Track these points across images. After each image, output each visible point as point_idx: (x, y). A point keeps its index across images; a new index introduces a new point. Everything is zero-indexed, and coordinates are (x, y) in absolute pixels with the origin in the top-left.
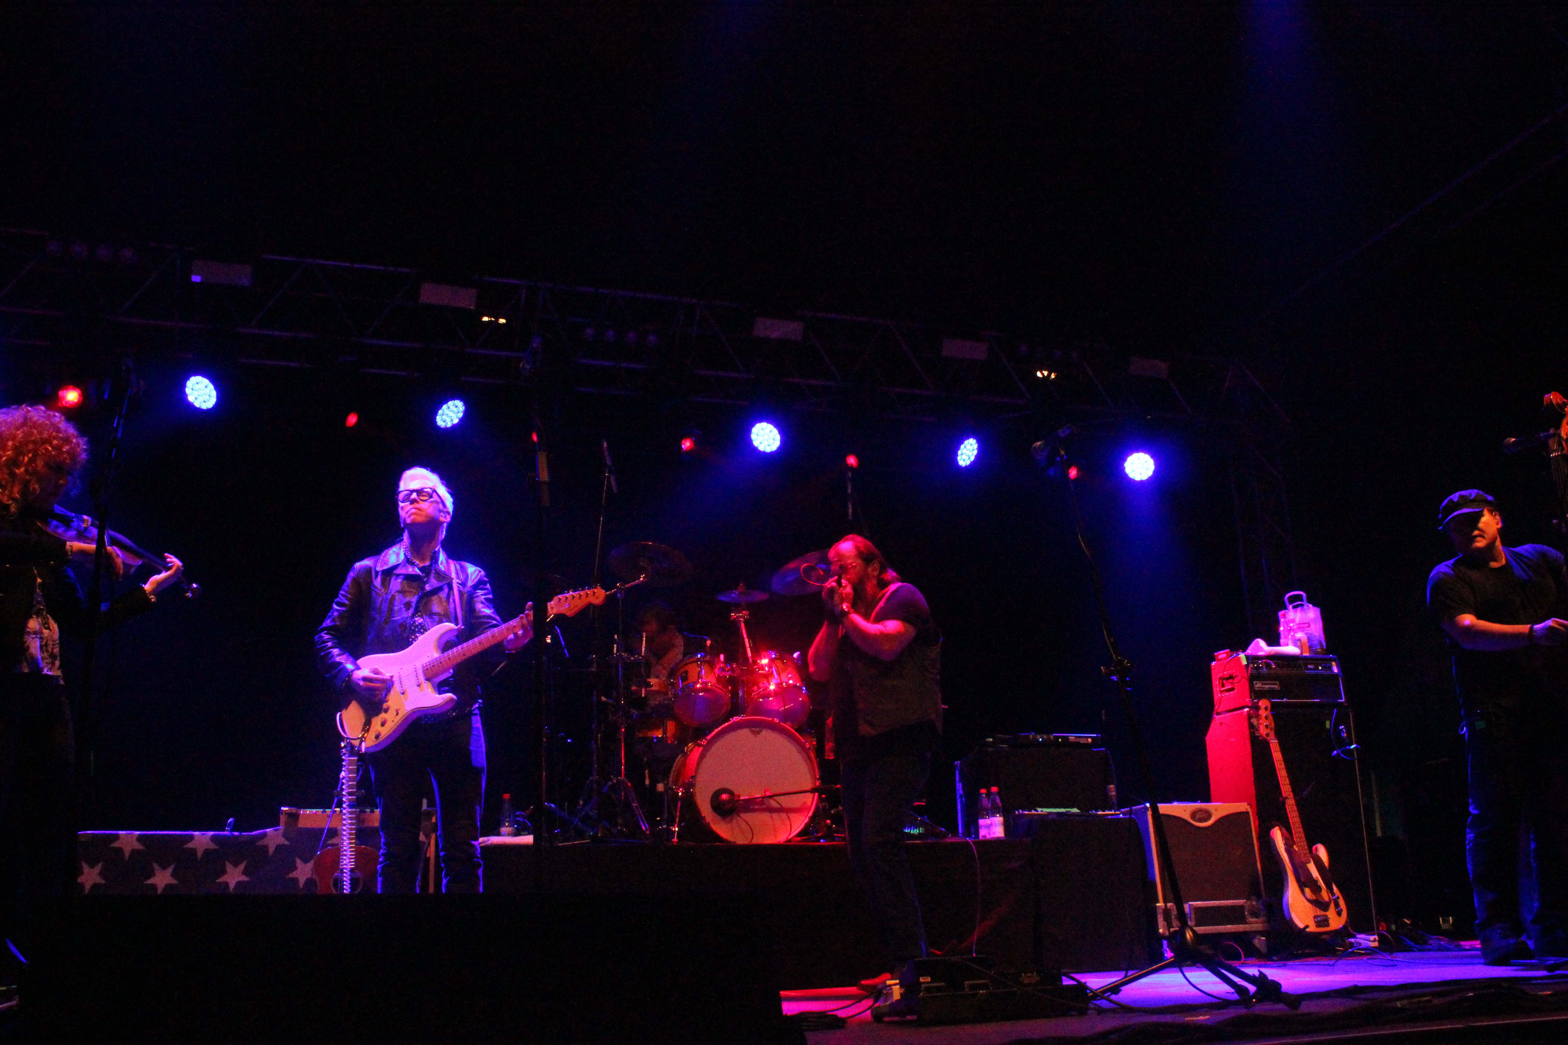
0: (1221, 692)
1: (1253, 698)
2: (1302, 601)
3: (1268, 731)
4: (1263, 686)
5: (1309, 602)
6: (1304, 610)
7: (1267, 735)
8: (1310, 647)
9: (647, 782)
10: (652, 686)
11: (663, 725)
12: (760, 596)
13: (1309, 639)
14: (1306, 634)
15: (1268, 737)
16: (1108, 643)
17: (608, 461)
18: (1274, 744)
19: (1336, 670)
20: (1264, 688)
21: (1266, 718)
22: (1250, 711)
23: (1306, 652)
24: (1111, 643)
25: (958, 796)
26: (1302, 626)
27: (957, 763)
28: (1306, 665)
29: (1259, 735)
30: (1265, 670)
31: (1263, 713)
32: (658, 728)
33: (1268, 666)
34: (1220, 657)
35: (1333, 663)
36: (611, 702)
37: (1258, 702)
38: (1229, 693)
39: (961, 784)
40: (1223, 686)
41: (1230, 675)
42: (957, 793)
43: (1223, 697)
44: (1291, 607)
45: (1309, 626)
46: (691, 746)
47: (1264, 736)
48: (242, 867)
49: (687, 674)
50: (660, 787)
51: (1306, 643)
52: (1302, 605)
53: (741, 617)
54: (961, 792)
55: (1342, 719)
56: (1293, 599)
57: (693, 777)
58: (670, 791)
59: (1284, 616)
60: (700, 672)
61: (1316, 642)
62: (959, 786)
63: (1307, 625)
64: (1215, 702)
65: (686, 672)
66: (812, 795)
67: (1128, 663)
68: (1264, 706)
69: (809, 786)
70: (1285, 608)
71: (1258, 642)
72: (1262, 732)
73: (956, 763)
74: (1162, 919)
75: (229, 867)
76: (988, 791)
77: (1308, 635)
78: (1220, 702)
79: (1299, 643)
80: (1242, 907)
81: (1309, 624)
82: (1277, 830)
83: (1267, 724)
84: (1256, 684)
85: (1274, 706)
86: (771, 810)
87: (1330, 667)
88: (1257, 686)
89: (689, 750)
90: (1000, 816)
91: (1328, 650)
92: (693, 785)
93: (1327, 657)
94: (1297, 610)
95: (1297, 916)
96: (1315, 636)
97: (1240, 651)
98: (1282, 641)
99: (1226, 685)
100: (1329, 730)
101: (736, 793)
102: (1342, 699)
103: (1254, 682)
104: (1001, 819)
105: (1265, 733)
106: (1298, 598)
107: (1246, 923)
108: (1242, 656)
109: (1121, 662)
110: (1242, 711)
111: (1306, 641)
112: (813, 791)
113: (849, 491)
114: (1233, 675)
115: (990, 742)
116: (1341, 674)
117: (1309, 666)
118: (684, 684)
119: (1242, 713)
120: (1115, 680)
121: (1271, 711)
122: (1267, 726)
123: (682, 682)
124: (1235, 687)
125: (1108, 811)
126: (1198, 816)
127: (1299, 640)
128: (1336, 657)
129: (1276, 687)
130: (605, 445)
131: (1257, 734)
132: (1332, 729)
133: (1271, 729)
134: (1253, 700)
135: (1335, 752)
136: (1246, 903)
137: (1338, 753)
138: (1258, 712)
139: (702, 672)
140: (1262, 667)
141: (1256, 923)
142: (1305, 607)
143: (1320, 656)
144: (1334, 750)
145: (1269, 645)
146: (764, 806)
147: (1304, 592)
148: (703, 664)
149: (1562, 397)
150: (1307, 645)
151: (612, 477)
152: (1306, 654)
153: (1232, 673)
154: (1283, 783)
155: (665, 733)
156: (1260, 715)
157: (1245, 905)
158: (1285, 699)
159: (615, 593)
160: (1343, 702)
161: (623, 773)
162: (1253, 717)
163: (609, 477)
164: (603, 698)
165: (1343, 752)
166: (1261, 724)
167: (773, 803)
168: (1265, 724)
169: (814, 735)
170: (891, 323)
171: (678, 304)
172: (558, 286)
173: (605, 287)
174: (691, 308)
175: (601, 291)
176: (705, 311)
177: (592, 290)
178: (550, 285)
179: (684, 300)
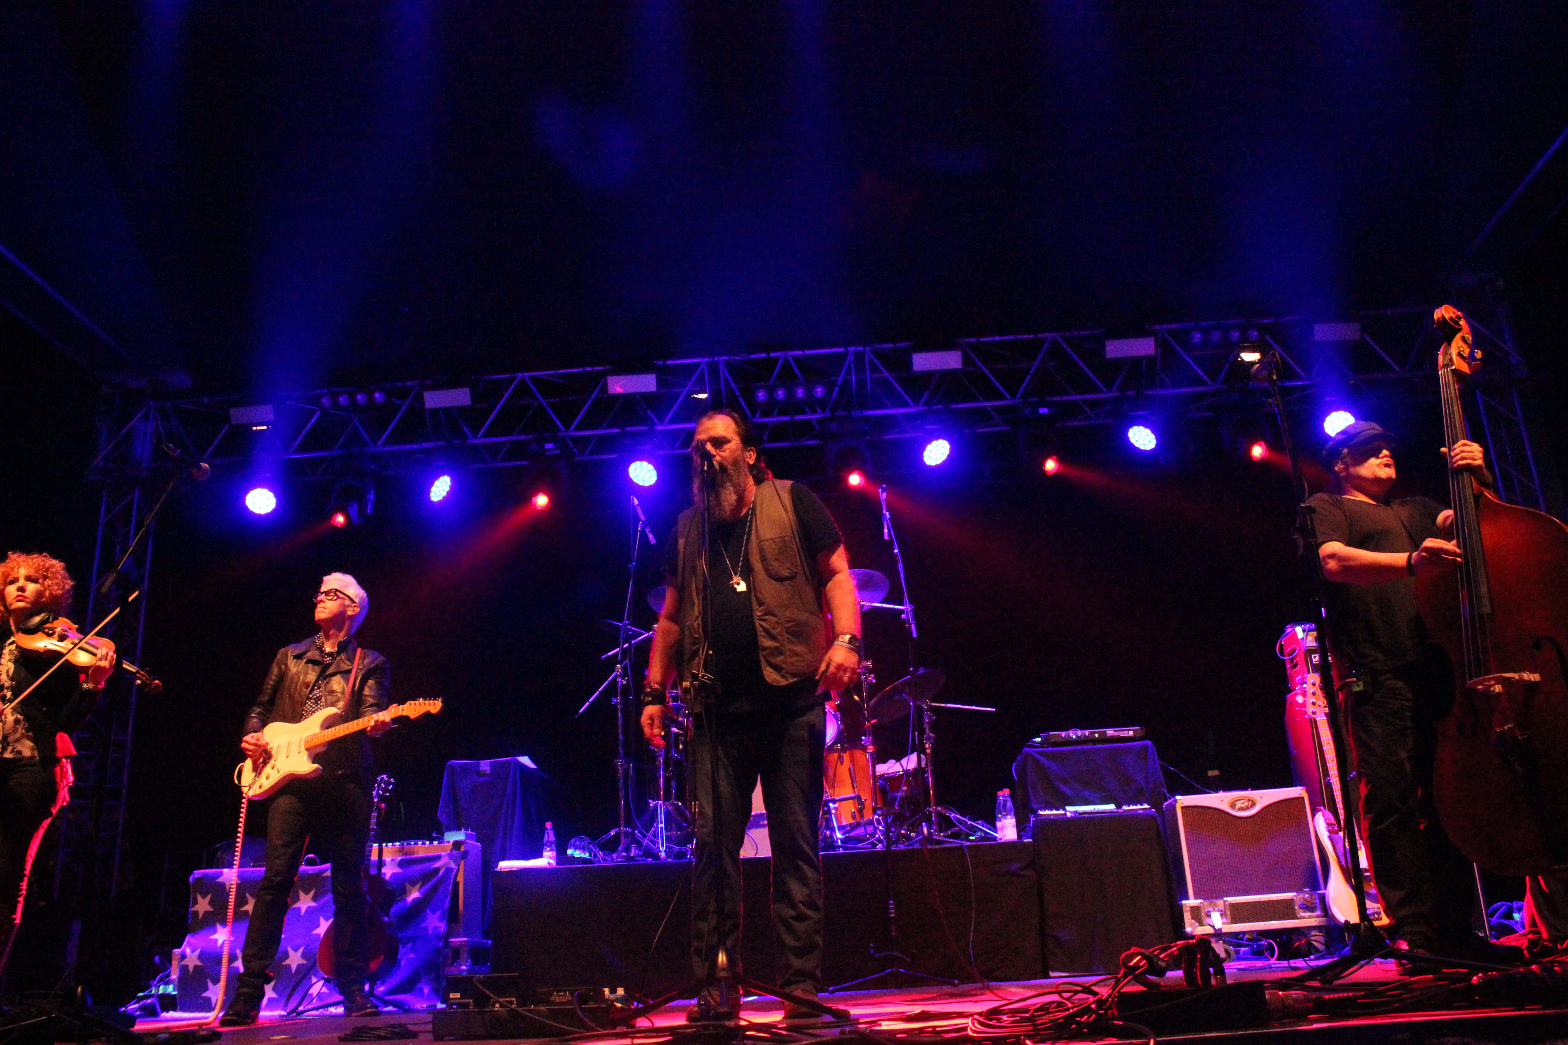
0: (1291, 669)
7: (1314, 713)
15: (1314, 715)
40: (1291, 662)
43: (1292, 674)
47: (1311, 714)
48: (312, 894)
68: (1311, 681)
72: (1308, 710)
74: (1190, 917)
75: (302, 895)
76: (1002, 793)
78: (1291, 680)
80: (1291, 901)
82: (1320, 815)
83: (1316, 701)
90: (1011, 818)
95: (1338, 909)
97: (1297, 624)
99: (1293, 661)
104: (1013, 821)
105: (1312, 710)
107: (1296, 918)
115: (1038, 743)
121: (1320, 685)
122: (1314, 703)
125: (1133, 805)
126: (1239, 805)
133: (1320, 706)
136: (1297, 897)
141: (1310, 917)
149: (1455, 310)
156: (1307, 692)
157: (1295, 898)
166: (1308, 701)
168: (1313, 701)
170: (1054, 335)
171: (846, 354)
172: (732, 358)
173: (775, 351)
174: (859, 356)
175: (772, 355)
176: (872, 357)
177: (764, 355)
178: (725, 358)
179: (851, 349)
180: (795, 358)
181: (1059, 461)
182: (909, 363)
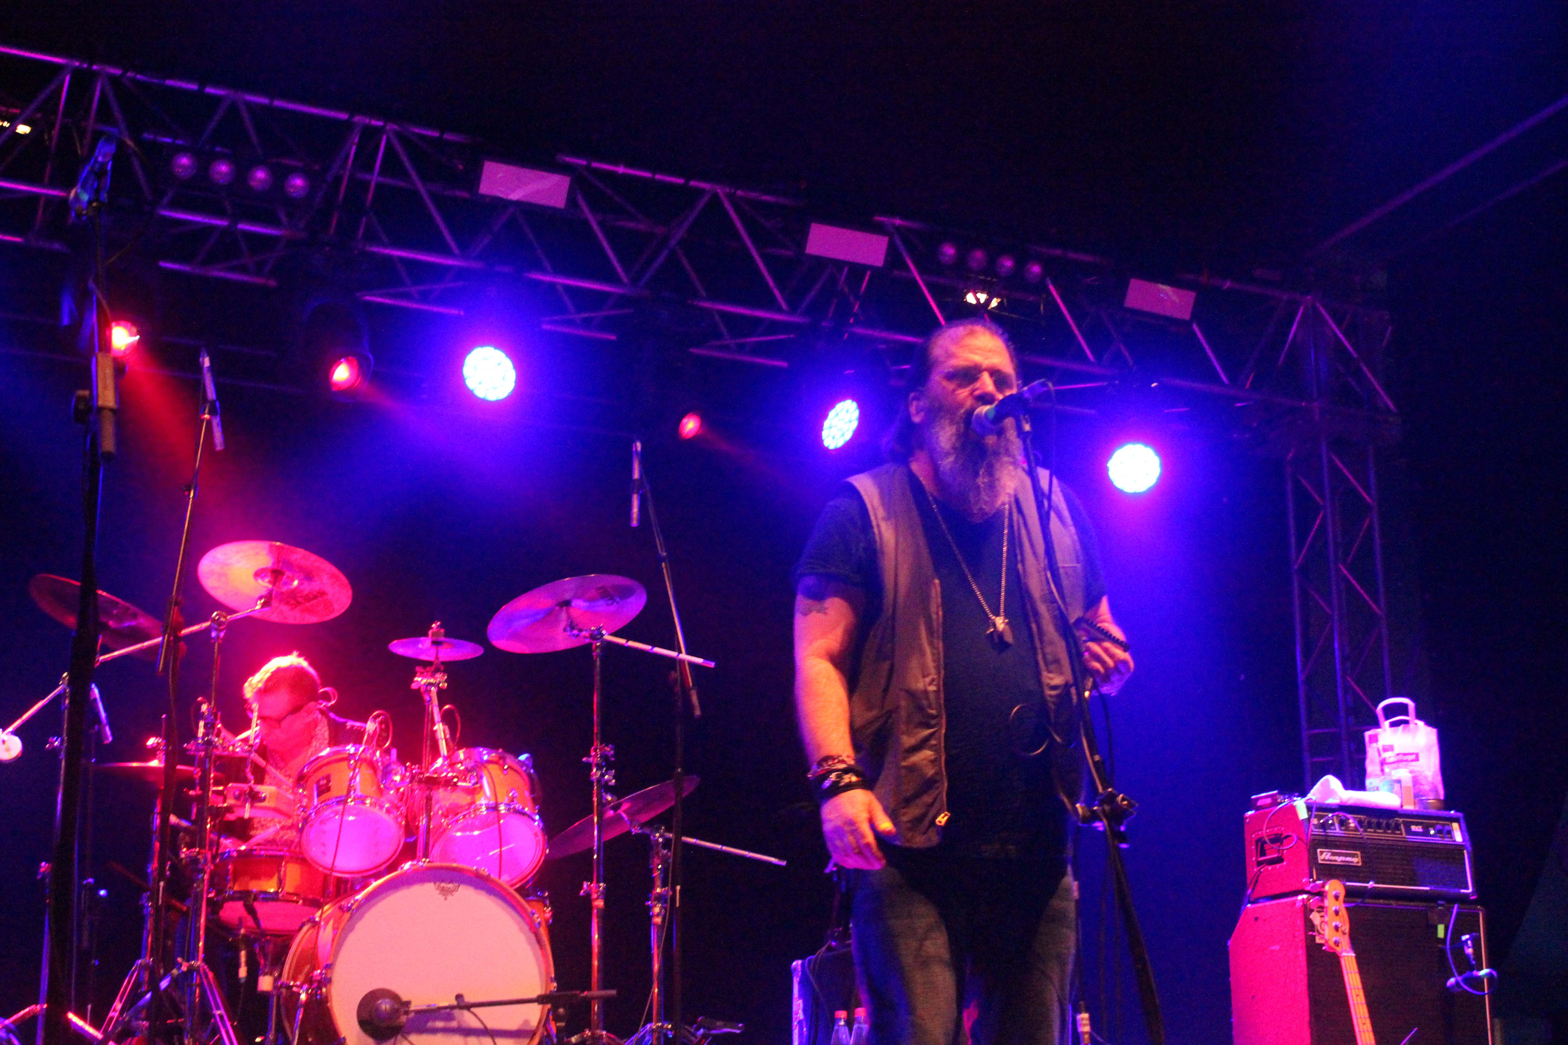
0: (1259, 864)
1: (1315, 877)
2: (1407, 714)
3: (1338, 936)
4: (1334, 858)
5: (1419, 716)
6: (1409, 731)
7: (1337, 943)
8: (1416, 796)
9: (243, 972)
10: (263, 800)
11: (279, 871)
12: (466, 651)
13: (1416, 781)
14: (1411, 772)
15: (1338, 946)
16: (1090, 761)
17: (211, 394)
18: (1348, 959)
19: (1458, 837)
20: (1335, 861)
21: (1337, 913)
22: (1308, 899)
23: (1408, 804)
24: (1095, 763)
25: (796, 1023)
26: (1405, 758)
27: (797, 963)
28: (1407, 826)
29: (1322, 942)
30: (1337, 830)
31: (1331, 904)
32: (270, 876)
33: (1343, 823)
34: (1259, 803)
35: (1455, 826)
36: (184, 824)
37: (1323, 886)
38: (1273, 866)
39: (800, 1002)
40: (1263, 853)
41: (1276, 835)
42: (794, 1016)
43: (1261, 872)
44: (1387, 723)
45: (1417, 759)
46: (327, 910)
47: (1332, 945)
49: (329, 781)
50: (266, 983)
51: (1409, 788)
52: (1406, 722)
53: (431, 684)
54: (801, 1016)
55: (1465, 924)
56: (1390, 711)
57: (329, 967)
58: (284, 991)
59: (1374, 739)
60: (353, 778)
61: (1427, 787)
62: (798, 1005)
63: (1413, 757)
64: (1248, 881)
65: (328, 778)
66: (540, 1007)
67: (1123, 799)
68: (1334, 893)
69: (536, 989)
70: (1377, 725)
71: (1327, 780)
72: (1327, 937)
73: (794, 963)
76: (848, 1014)
77: (1414, 775)
78: (1257, 882)
79: (1397, 786)
81: (1417, 755)
83: (1338, 923)
84: (1322, 853)
85: (1350, 893)
86: (467, 1032)
87: (1450, 832)
88: (1323, 857)
89: (324, 916)
91: (1449, 802)
92: (326, 981)
93: (1444, 813)
94: (1397, 730)
96: (1426, 777)
97: (1297, 794)
98: (1368, 782)
99: (1267, 852)
100: (1443, 941)
101: (405, 998)
102: (1467, 888)
103: (1319, 850)
105: (1334, 939)
106: (1402, 709)
108: (1300, 804)
109: (1111, 798)
110: (1294, 898)
111: (1410, 784)
112: (541, 1000)
113: (636, 475)
114: (1281, 835)
116: (1468, 844)
117: (1414, 828)
118: (323, 797)
119: (1294, 903)
120: (1101, 829)
121: (1345, 902)
122: (1337, 928)
123: (318, 796)
124: (1284, 856)
127: (1399, 781)
128: (1459, 814)
129: (1355, 860)
130: (207, 362)
131: (1318, 940)
132: (1448, 939)
133: (1344, 933)
134: (1314, 881)
135: (1452, 980)
137: (1457, 983)
138: (1323, 901)
139: (355, 779)
140: (1333, 824)
142: (1411, 726)
143: (1432, 811)
144: (1451, 977)
145: (1346, 787)
146: (454, 1024)
147: (1412, 699)
148: (359, 764)
150: (1412, 793)
151: (216, 421)
152: (1409, 807)
153: (1279, 832)
154: (1361, 1030)
155: (281, 883)
156: (1327, 907)
158: (1371, 883)
159: (208, 630)
160: (1468, 894)
161: (201, 954)
162: (1312, 911)
163: (209, 422)
164: (173, 819)
165: (1467, 981)
166: (1326, 923)
167: (468, 1019)
168: (1334, 924)
169: (548, 902)
170: (721, 191)
171: (348, 125)
172: (129, 74)
173: (217, 84)
174: (370, 135)
175: (210, 90)
176: (395, 142)
177: (193, 87)
178: (116, 71)
179: (359, 119)
180: (248, 104)
181: (705, 420)
182: (473, 178)
